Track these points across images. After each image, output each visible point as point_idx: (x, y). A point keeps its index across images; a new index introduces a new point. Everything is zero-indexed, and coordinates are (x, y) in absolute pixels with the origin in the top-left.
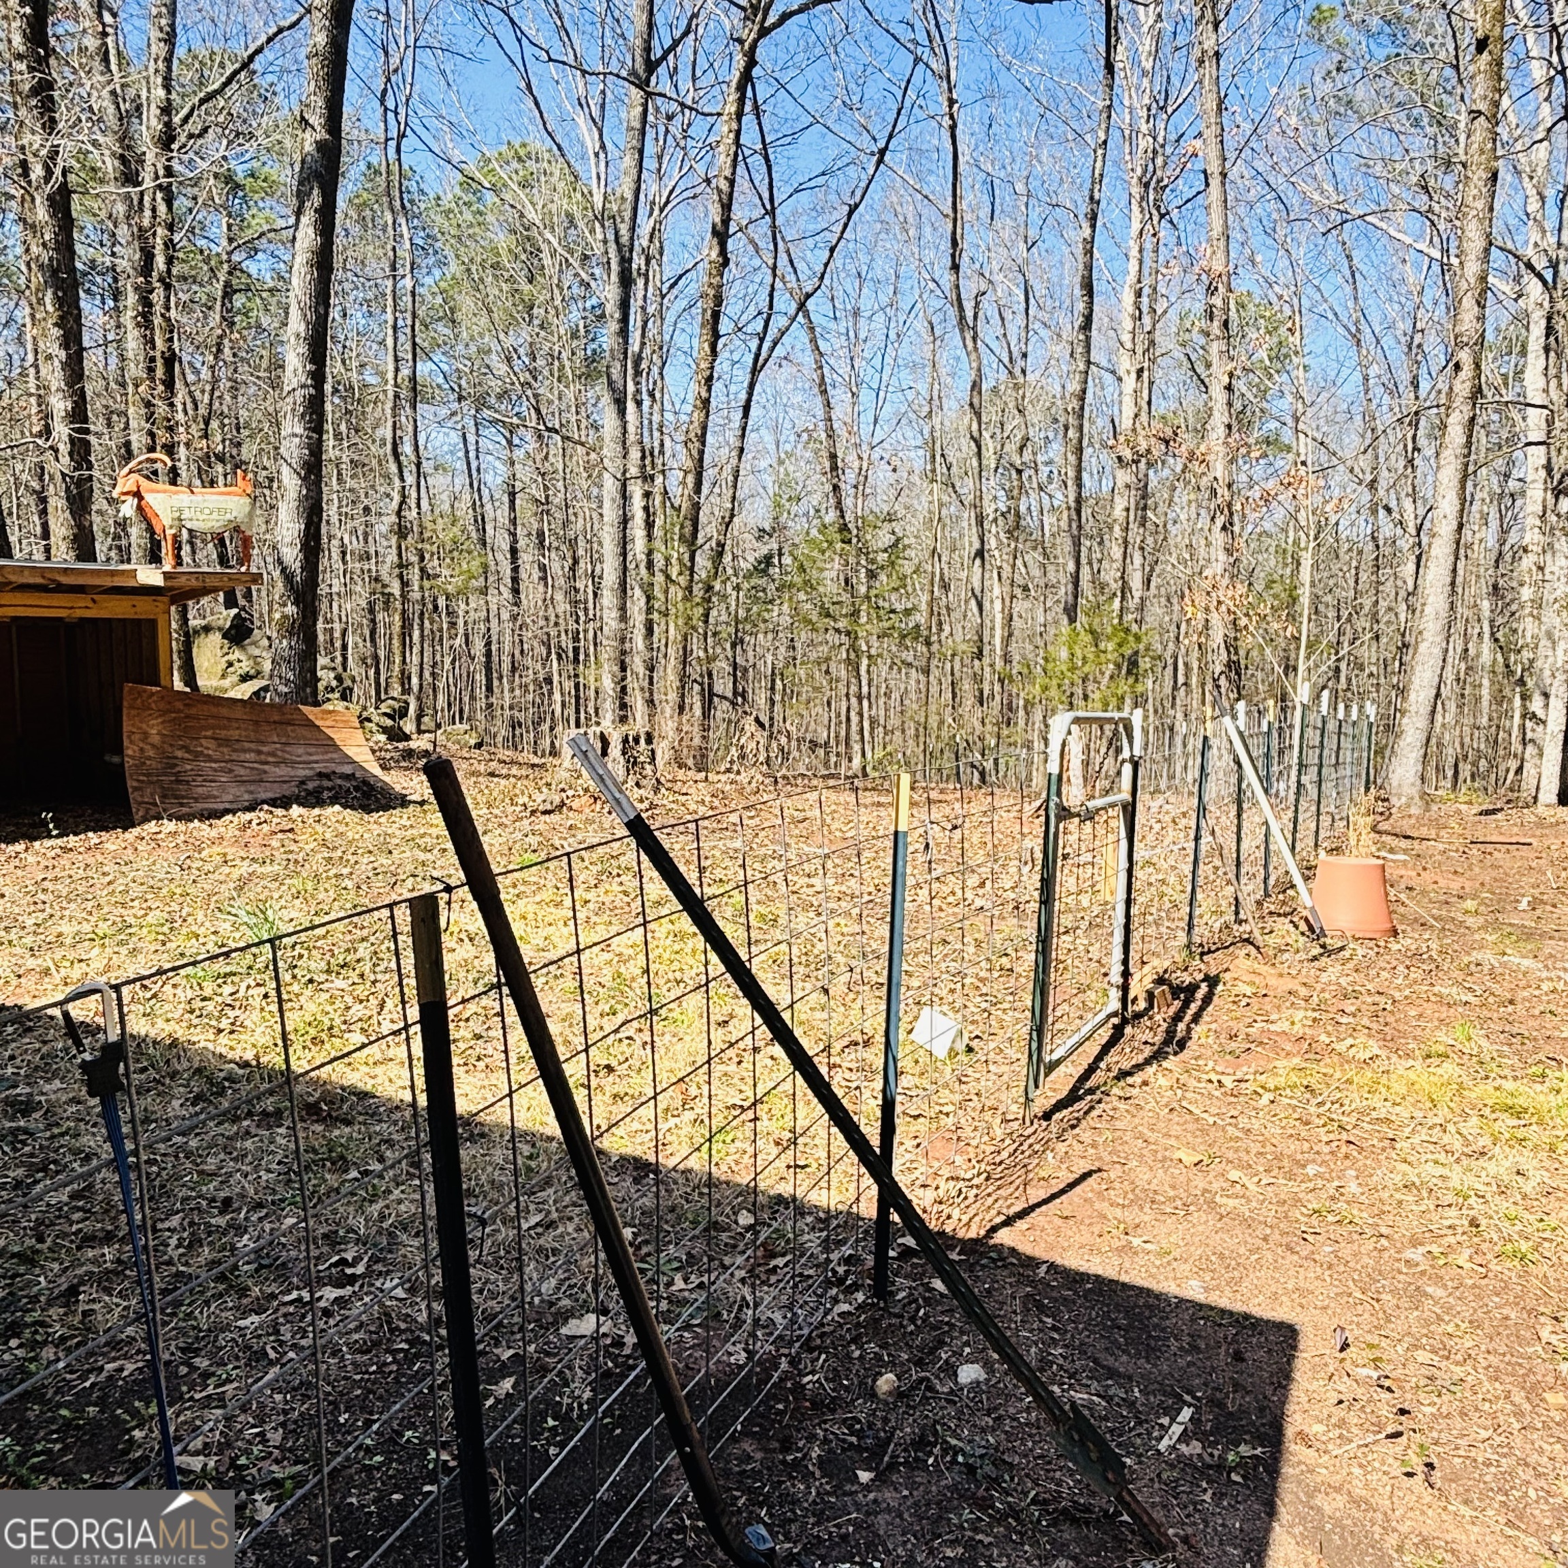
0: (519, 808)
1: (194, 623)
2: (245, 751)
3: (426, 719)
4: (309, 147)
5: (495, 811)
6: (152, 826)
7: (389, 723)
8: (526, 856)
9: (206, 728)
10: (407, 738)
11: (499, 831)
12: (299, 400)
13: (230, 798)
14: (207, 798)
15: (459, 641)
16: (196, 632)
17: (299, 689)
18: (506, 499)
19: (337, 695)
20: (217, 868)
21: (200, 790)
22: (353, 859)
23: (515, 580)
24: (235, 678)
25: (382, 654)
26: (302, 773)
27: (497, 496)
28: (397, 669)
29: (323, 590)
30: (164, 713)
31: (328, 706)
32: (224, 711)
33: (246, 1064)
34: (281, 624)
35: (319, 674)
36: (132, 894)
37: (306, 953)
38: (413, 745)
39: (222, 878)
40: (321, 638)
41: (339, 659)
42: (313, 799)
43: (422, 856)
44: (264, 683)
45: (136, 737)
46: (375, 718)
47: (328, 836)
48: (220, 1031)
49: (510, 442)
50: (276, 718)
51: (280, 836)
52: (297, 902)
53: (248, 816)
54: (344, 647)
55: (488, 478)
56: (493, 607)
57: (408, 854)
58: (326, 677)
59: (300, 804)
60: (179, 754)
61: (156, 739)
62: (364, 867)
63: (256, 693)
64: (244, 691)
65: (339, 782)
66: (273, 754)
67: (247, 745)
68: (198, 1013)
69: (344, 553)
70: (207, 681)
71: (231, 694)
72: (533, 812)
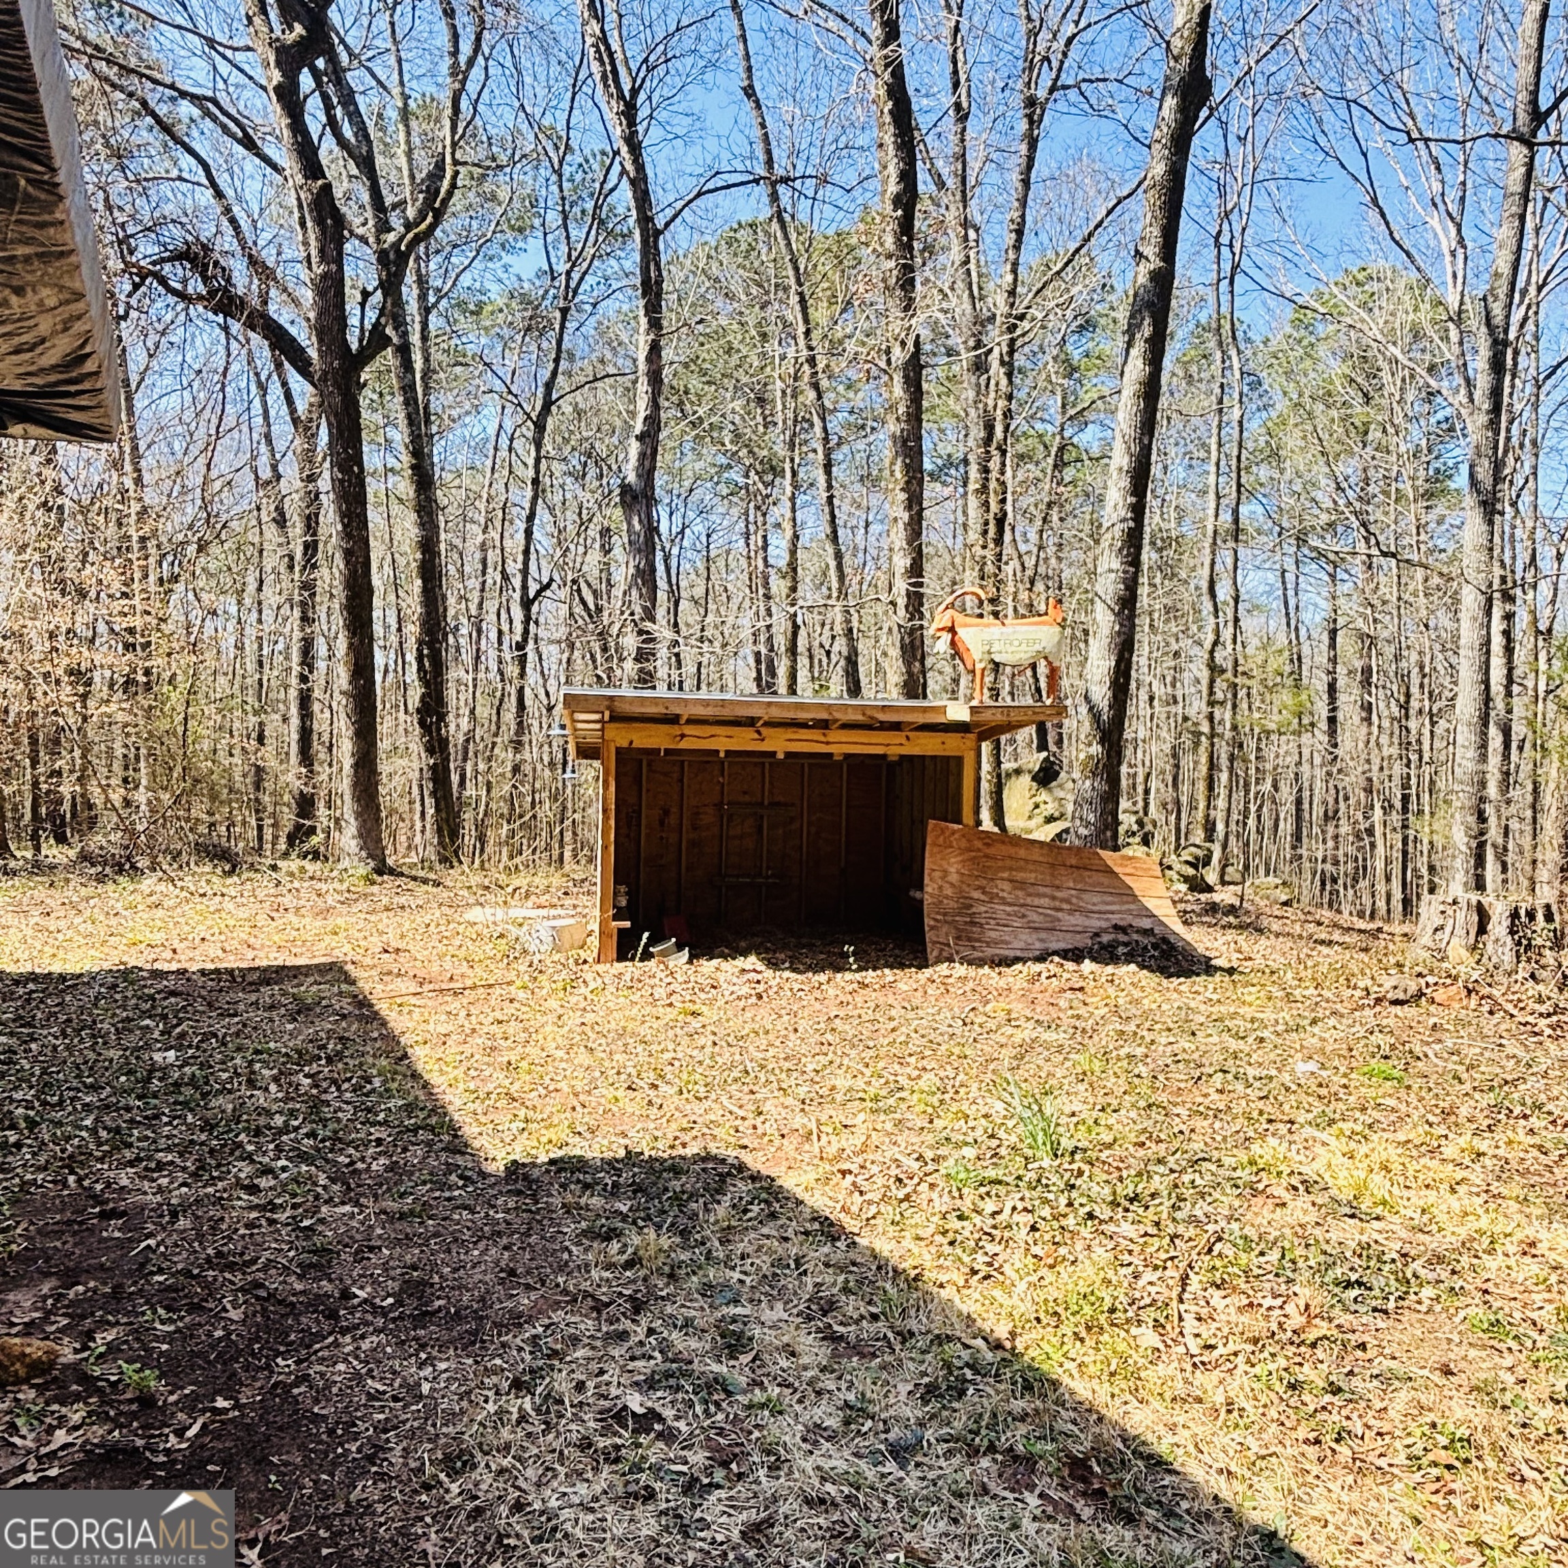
0: (1358, 993)
1: (1007, 765)
2: (1039, 895)
3: (1230, 869)
4: (1142, 279)
5: (1327, 994)
6: (943, 968)
7: (1191, 871)
8: (1373, 1062)
9: (1003, 869)
10: (1210, 889)
11: (1332, 1021)
12: (1118, 534)
13: (1022, 945)
14: (996, 943)
15: (1267, 786)
16: (1008, 775)
17: (1100, 832)
18: (1325, 638)
19: (1137, 839)
20: (999, 1027)
21: (993, 934)
22: (1148, 1037)
23: (1332, 721)
24: (1041, 819)
25: (1184, 800)
26: (1096, 923)
27: (1314, 635)
28: (1200, 815)
29: (1128, 735)
30: (963, 851)
31: (1128, 852)
32: (1022, 853)
33: (998, 1346)
34: (1085, 765)
35: (1121, 817)
36: (912, 1048)
37: (1086, 1168)
38: (1216, 897)
39: (1003, 1040)
40: (1124, 783)
41: (1141, 804)
42: (1106, 954)
43: (1233, 1045)
44: (1066, 825)
45: (937, 874)
46: (1177, 866)
47: (1121, 1001)
48: (974, 1272)
49: (1333, 577)
50: (1073, 862)
51: (1069, 994)
52: (1081, 1087)
53: (1038, 967)
54: (1147, 792)
55: (1306, 616)
56: (1306, 752)
57: (1215, 1039)
58: (1127, 821)
59: (1094, 959)
60: (976, 895)
61: (954, 878)
62: (1161, 1053)
63: (1059, 835)
64: (1046, 833)
65: (1135, 937)
66: (1068, 901)
67: (1042, 890)
68: (951, 1236)
69: (1152, 699)
70: (1014, 823)
71: (1035, 836)
72: (1378, 1001)
